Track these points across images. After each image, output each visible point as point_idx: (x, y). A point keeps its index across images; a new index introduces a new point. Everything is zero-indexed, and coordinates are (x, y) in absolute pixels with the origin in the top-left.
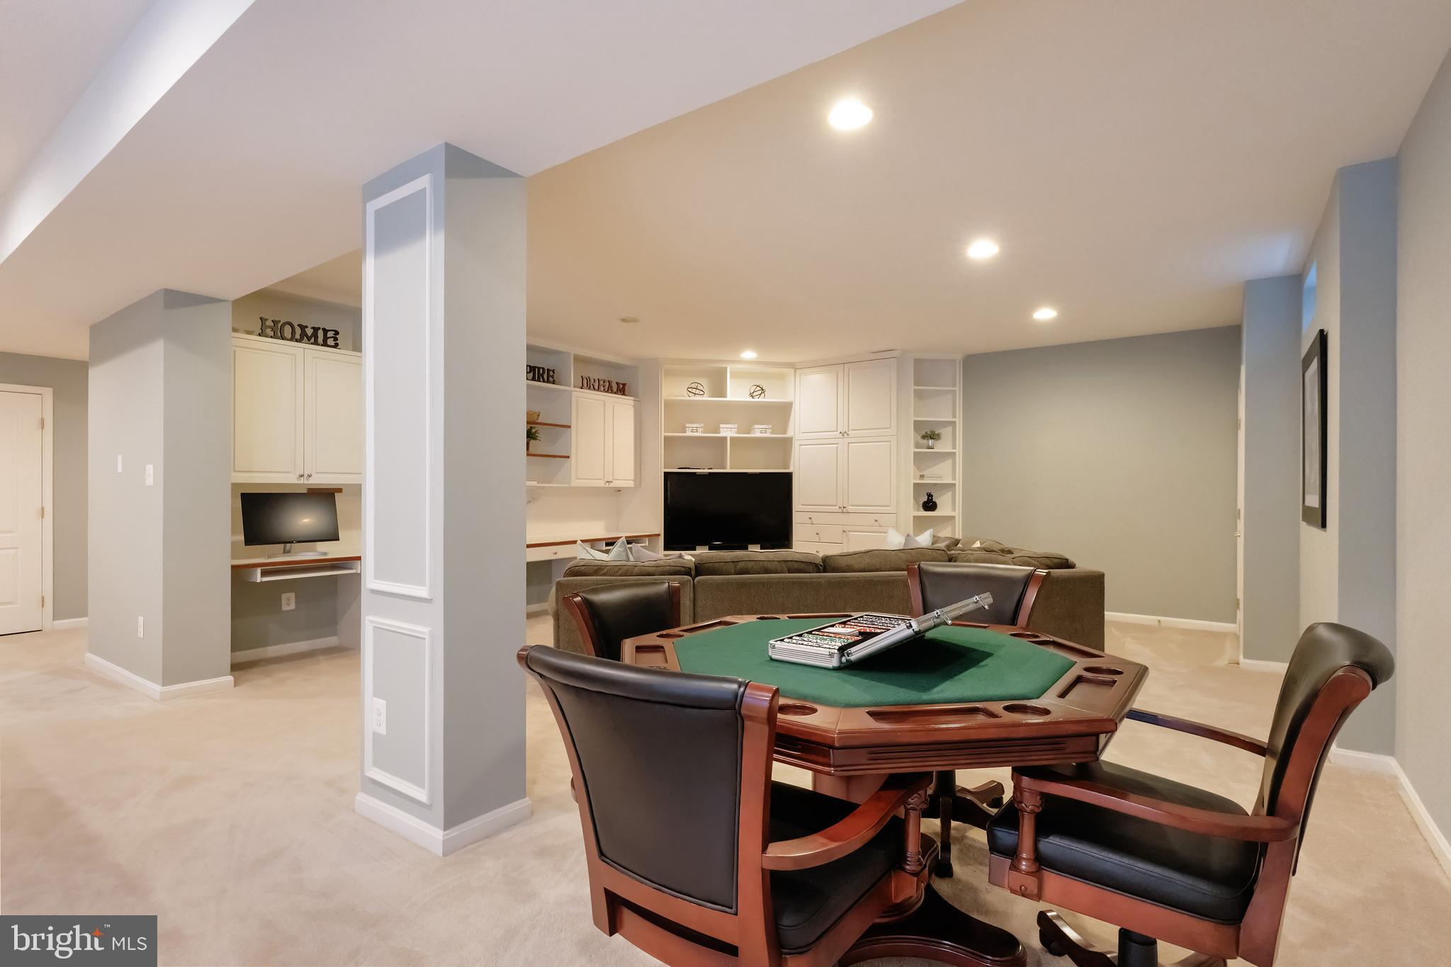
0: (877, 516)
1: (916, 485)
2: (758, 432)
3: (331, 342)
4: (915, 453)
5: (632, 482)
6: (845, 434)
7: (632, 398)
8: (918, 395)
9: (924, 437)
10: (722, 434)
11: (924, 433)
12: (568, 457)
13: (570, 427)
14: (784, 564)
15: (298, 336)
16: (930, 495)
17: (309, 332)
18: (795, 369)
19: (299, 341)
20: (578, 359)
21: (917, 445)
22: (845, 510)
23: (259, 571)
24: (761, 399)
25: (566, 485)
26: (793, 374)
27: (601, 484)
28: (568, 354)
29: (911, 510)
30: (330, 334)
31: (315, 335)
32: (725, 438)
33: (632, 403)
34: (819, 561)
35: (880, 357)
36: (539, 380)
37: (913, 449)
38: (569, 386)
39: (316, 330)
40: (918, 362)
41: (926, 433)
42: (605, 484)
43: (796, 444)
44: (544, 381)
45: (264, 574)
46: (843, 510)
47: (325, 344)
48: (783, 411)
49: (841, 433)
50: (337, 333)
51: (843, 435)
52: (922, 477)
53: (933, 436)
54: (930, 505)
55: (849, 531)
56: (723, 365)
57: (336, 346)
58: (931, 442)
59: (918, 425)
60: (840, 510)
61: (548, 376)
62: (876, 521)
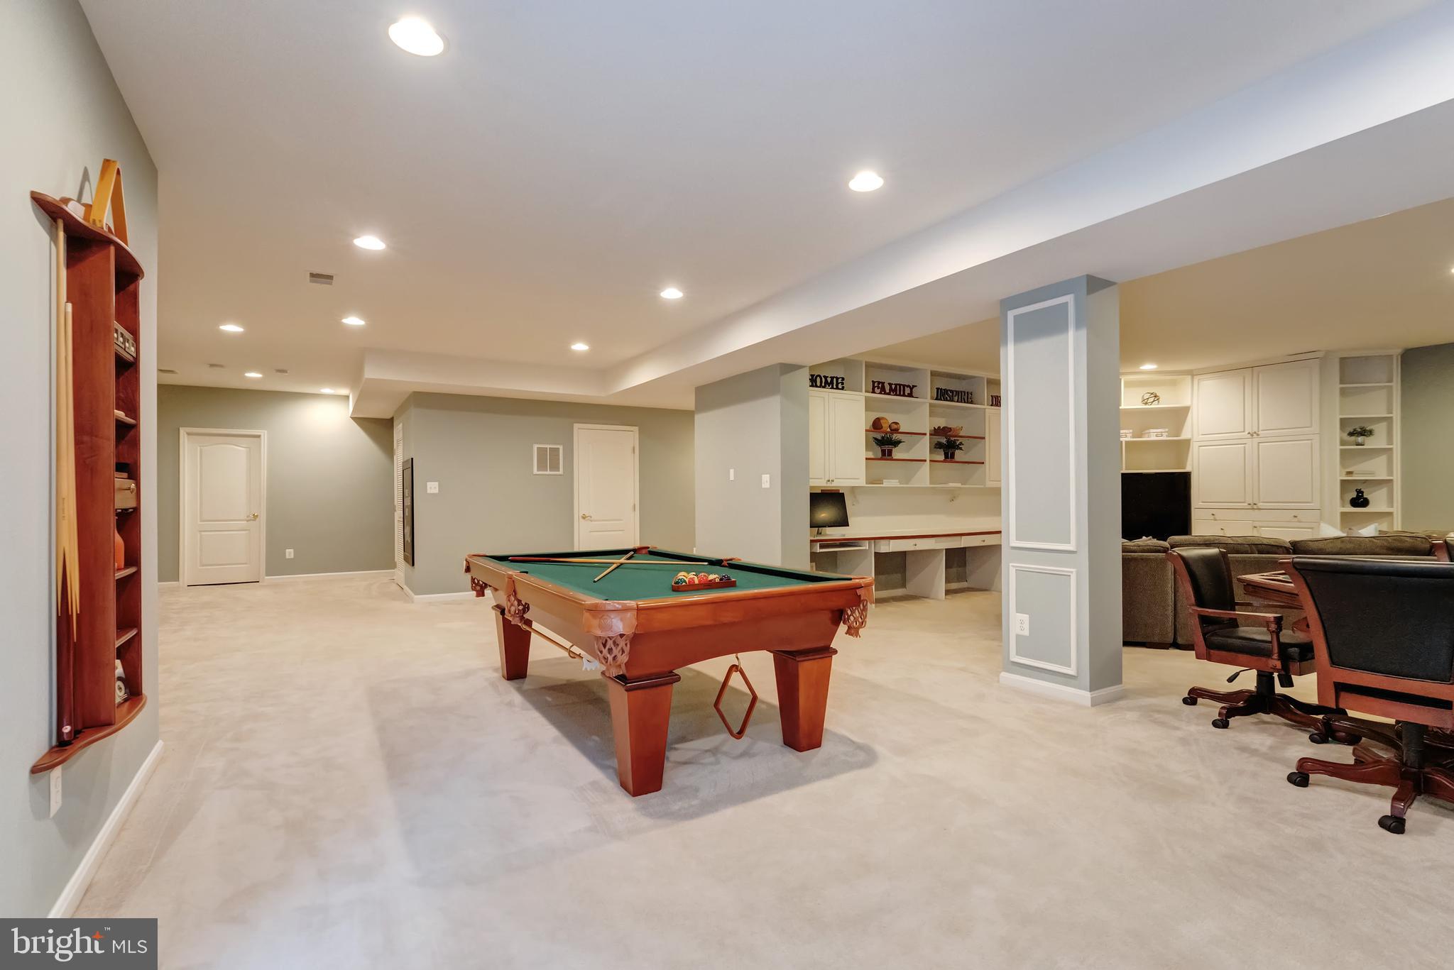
0: (1295, 513)
1: (1343, 482)
2: (1153, 435)
3: (840, 386)
4: (1341, 450)
6: (1255, 435)
8: (1343, 392)
9: (1351, 434)
11: (1352, 431)
12: (983, 463)
13: (984, 438)
14: (1253, 547)
15: (823, 384)
16: (1360, 492)
17: (829, 380)
18: (1193, 376)
19: (824, 387)
21: (1343, 443)
22: (1255, 507)
23: (818, 544)
24: (1155, 406)
25: (982, 486)
26: (1190, 381)
28: (983, 378)
29: (1337, 505)
30: (840, 380)
31: (832, 382)
34: (1288, 545)
35: (1296, 361)
36: (961, 402)
37: (1339, 447)
38: (984, 405)
39: (832, 378)
40: (1343, 360)
41: (1355, 430)
43: (1194, 447)
44: (965, 402)
45: (821, 547)
46: (1253, 507)
47: (837, 388)
48: (1179, 415)
49: (1249, 433)
50: (843, 379)
51: (1252, 435)
52: (1350, 473)
53: (1364, 432)
54: (1360, 501)
57: (843, 389)
58: (1360, 439)
59: (1344, 422)
60: (1249, 507)
61: (966, 397)
62: (1295, 517)
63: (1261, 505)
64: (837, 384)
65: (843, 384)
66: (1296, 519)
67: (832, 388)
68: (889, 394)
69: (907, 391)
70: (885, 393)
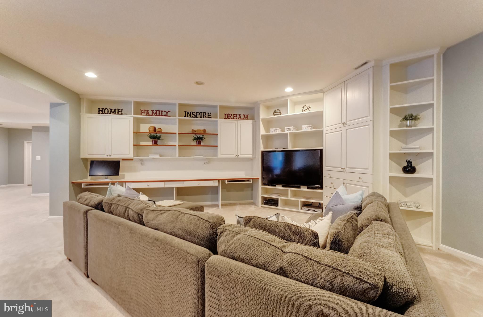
0: (360, 176)
2: (304, 129)
4: (391, 131)
5: (251, 155)
6: (345, 124)
7: (251, 120)
10: (286, 132)
11: (403, 117)
12: (217, 146)
13: (217, 134)
15: (109, 112)
16: (409, 162)
18: (324, 93)
19: (110, 114)
20: (222, 107)
22: (345, 170)
24: (308, 112)
25: (217, 157)
26: (323, 96)
27: (234, 156)
28: (217, 105)
30: (120, 110)
31: (115, 111)
32: (287, 133)
33: (251, 122)
36: (204, 117)
37: (390, 129)
38: (217, 118)
39: (115, 109)
41: (407, 116)
42: (236, 156)
43: (325, 133)
44: (206, 118)
47: (118, 114)
49: (342, 124)
50: (122, 110)
51: (344, 125)
52: (401, 148)
53: (411, 117)
54: (409, 168)
55: (347, 183)
56: (286, 98)
57: (122, 114)
58: (409, 123)
59: (394, 111)
60: (342, 170)
61: (208, 115)
62: (360, 178)
63: (347, 170)
64: (118, 112)
65: (122, 112)
66: (360, 180)
67: (115, 114)
68: (152, 115)
69: (164, 113)
70: (149, 115)
